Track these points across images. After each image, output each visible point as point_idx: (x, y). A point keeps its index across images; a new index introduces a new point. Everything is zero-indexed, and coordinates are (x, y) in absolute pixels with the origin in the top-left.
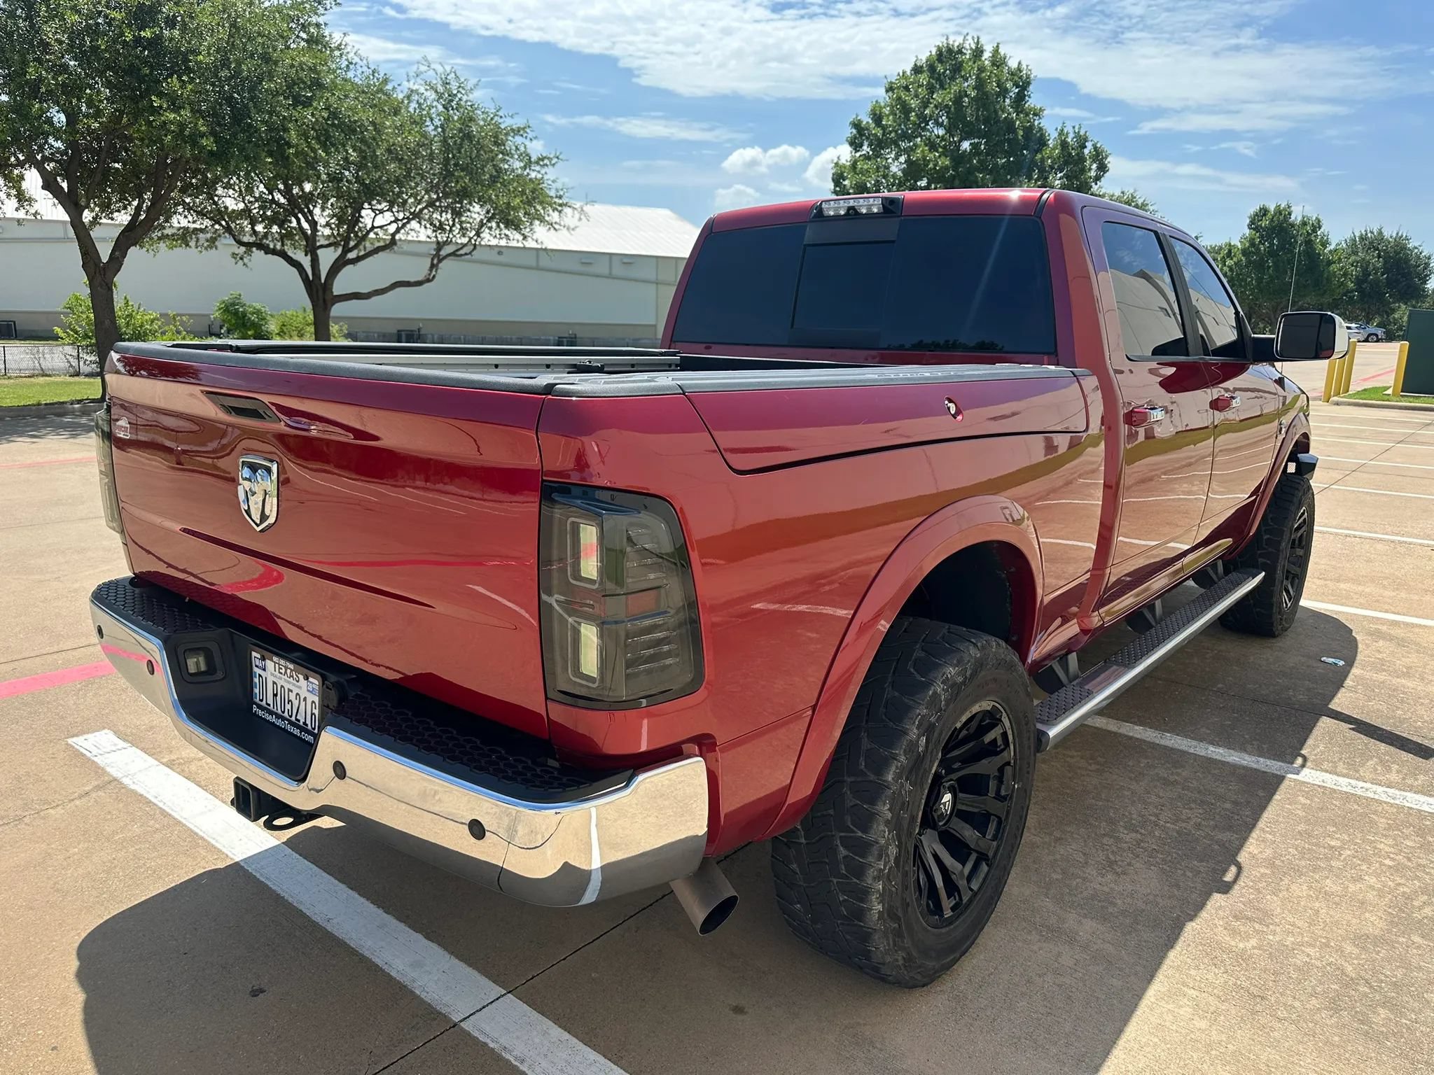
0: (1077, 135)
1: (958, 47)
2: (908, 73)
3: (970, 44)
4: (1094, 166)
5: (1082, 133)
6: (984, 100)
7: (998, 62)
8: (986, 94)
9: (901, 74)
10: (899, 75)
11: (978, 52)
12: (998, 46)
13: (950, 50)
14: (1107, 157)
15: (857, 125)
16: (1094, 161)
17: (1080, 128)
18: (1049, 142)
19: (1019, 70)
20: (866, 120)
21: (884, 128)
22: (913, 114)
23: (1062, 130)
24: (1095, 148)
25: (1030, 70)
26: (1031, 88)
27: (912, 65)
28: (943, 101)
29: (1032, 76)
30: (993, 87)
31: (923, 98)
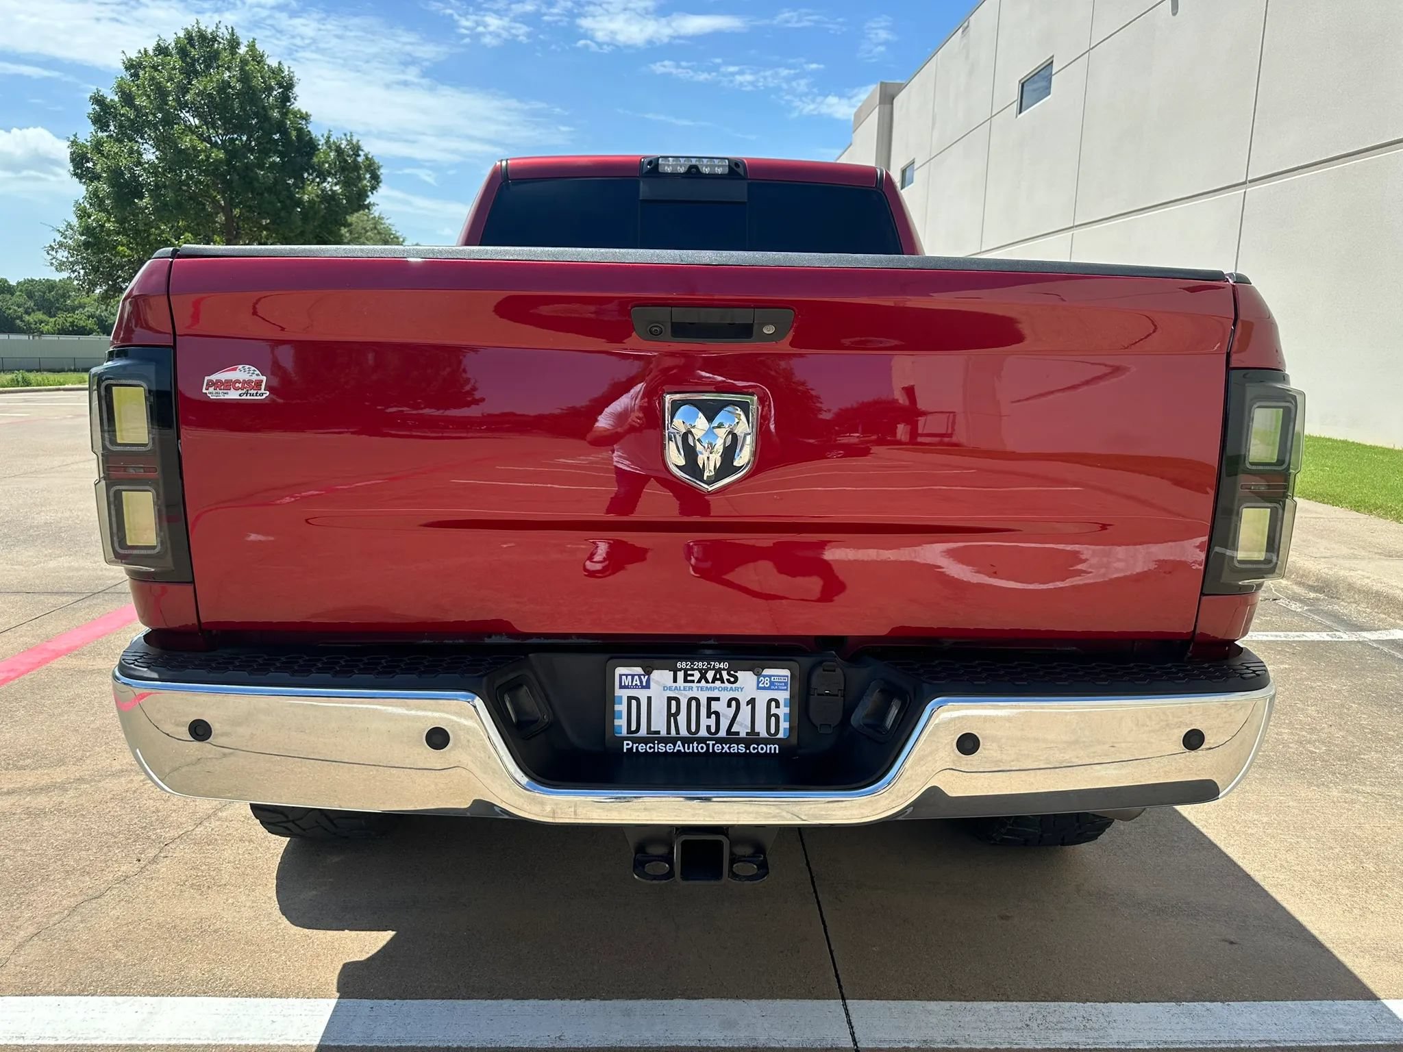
0: (350, 142)
1: (211, 34)
2: (151, 53)
3: (224, 33)
4: (368, 176)
5: (354, 142)
6: (250, 94)
7: (258, 59)
8: (250, 88)
9: (142, 51)
10: (140, 52)
11: (234, 44)
12: (253, 42)
13: (202, 36)
14: (379, 168)
15: (99, 100)
16: (367, 171)
17: (351, 136)
18: (320, 147)
19: (281, 70)
20: (112, 97)
21: (137, 109)
22: (171, 98)
23: (329, 138)
24: (367, 158)
25: (292, 72)
26: (296, 90)
27: (154, 44)
28: (205, 88)
29: (295, 78)
30: (258, 82)
31: (179, 82)
